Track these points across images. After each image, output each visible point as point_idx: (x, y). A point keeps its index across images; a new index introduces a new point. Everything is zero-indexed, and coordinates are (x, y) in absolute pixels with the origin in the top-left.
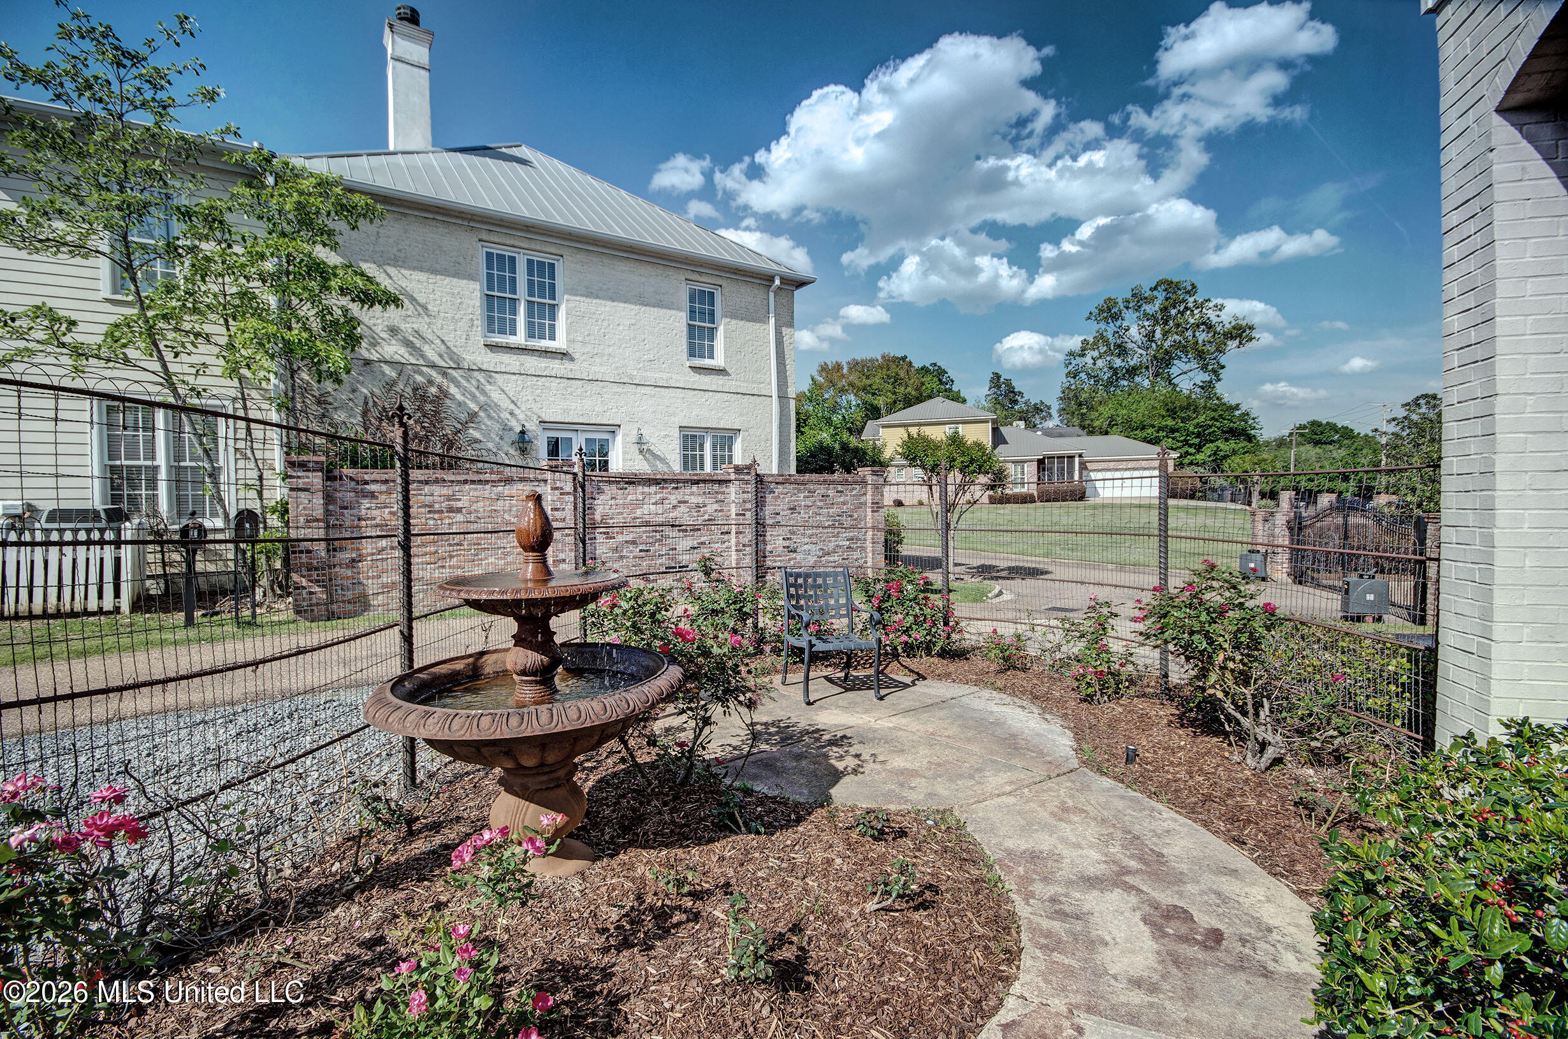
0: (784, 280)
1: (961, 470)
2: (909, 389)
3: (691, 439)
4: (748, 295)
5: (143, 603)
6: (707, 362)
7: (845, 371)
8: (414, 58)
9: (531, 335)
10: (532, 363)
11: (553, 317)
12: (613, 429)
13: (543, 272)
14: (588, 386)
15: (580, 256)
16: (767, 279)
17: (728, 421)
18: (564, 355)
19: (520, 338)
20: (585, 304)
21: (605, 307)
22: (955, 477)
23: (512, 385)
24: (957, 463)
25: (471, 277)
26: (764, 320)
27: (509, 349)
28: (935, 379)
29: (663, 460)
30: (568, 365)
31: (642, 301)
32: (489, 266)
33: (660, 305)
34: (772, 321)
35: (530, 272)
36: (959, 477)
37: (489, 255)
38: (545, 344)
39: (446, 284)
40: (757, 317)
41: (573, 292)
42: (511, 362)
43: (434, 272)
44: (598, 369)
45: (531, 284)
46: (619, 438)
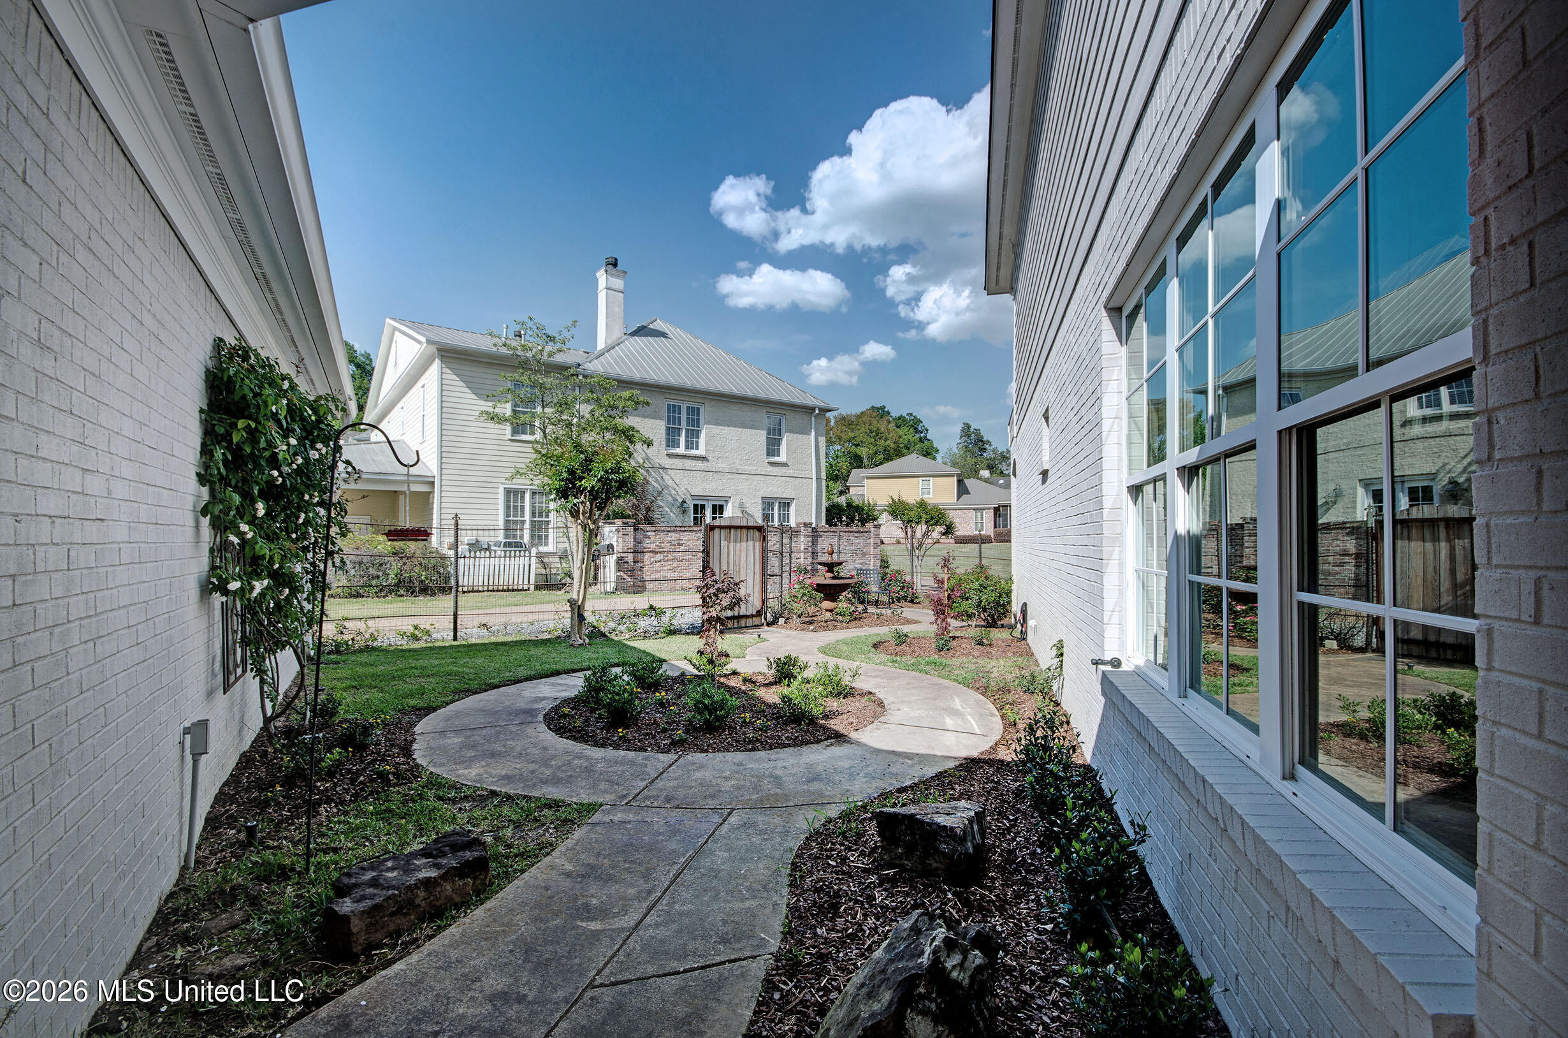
0: (820, 410)
1: (926, 522)
2: (888, 442)
3: (768, 503)
4: (799, 419)
5: (538, 587)
6: (776, 459)
7: (832, 424)
8: (616, 287)
9: (687, 448)
10: (689, 464)
11: (698, 438)
12: (727, 499)
13: (694, 412)
14: (715, 475)
15: (713, 403)
16: (810, 410)
17: (786, 494)
18: (703, 459)
19: (681, 450)
20: (714, 429)
21: (725, 430)
22: (921, 529)
23: (678, 476)
24: (923, 519)
25: (661, 419)
26: (809, 433)
27: (677, 456)
28: (912, 431)
29: (752, 517)
30: (706, 464)
31: (743, 425)
32: (669, 412)
33: (753, 427)
34: (813, 433)
35: (688, 414)
36: (924, 527)
37: (669, 405)
38: (693, 452)
39: (651, 422)
40: (805, 431)
41: (709, 423)
42: (678, 463)
43: (644, 417)
44: (721, 466)
45: (688, 419)
46: (730, 505)
